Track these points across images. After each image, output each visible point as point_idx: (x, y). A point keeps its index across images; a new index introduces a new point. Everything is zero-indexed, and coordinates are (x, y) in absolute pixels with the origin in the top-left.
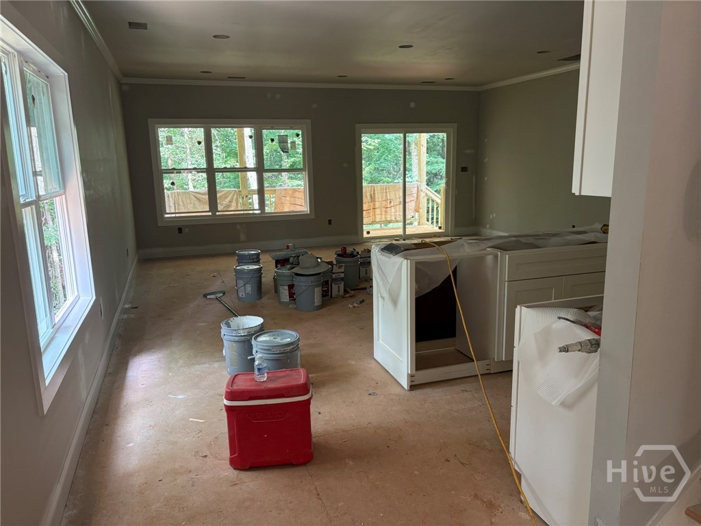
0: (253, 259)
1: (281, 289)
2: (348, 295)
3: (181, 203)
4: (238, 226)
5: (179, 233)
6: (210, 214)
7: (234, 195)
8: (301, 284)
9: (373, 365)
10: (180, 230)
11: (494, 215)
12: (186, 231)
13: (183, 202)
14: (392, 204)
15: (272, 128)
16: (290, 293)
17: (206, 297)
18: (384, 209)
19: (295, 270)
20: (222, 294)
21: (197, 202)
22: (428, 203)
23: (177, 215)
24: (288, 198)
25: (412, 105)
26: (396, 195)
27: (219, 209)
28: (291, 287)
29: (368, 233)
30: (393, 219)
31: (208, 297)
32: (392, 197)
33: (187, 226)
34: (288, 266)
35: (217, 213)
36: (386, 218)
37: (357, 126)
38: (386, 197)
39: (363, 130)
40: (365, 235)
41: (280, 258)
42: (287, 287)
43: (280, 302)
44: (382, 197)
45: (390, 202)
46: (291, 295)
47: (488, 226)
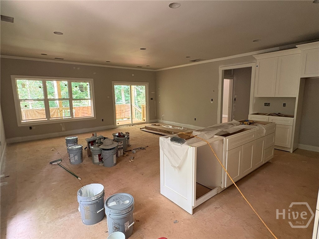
0: (74, 141)
1: (94, 156)
2: (125, 155)
3: (29, 114)
4: (61, 124)
5: (30, 129)
6: (47, 119)
7: (56, 110)
8: (107, 154)
9: (163, 198)
10: (31, 128)
11: (164, 115)
12: (34, 128)
13: (30, 114)
14: (123, 112)
15: (76, 82)
16: (99, 158)
17: (52, 164)
18: (120, 114)
19: (101, 147)
20: (61, 161)
21: (37, 114)
22: (136, 111)
23: (27, 121)
24: (81, 111)
25: (133, 75)
26: (124, 108)
27: (51, 117)
28: (100, 155)
29: (118, 123)
30: (124, 117)
31: (53, 164)
32: (123, 109)
33: (34, 126)
34: (97, 145)
35: (50, 119)
36: (121, 117)
37: (113, 82)
38: (121, 109)
39: (115, 84)
40: (117, 125)
41: (91, 141)
42: (98, 156)
43: (94, 163)
44: (119, 109)
45: (122, 111)
46: (101, 159)
47: (161, 119)
